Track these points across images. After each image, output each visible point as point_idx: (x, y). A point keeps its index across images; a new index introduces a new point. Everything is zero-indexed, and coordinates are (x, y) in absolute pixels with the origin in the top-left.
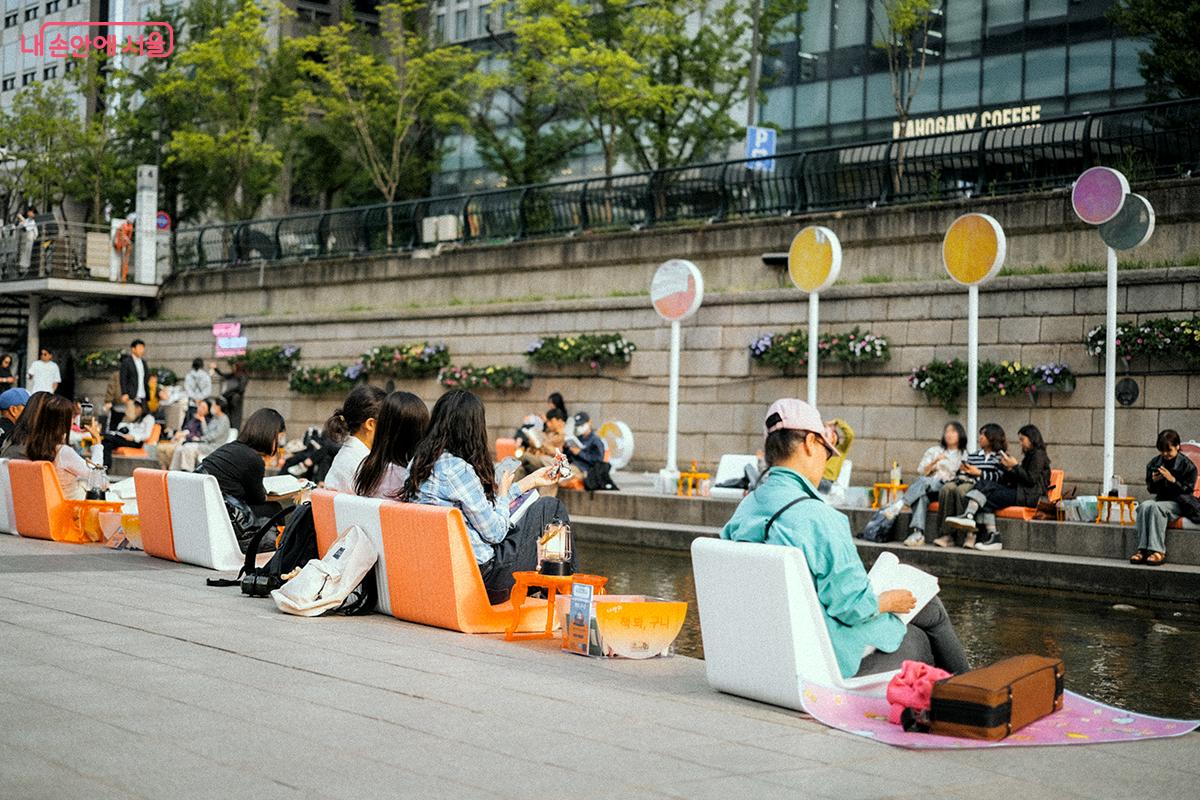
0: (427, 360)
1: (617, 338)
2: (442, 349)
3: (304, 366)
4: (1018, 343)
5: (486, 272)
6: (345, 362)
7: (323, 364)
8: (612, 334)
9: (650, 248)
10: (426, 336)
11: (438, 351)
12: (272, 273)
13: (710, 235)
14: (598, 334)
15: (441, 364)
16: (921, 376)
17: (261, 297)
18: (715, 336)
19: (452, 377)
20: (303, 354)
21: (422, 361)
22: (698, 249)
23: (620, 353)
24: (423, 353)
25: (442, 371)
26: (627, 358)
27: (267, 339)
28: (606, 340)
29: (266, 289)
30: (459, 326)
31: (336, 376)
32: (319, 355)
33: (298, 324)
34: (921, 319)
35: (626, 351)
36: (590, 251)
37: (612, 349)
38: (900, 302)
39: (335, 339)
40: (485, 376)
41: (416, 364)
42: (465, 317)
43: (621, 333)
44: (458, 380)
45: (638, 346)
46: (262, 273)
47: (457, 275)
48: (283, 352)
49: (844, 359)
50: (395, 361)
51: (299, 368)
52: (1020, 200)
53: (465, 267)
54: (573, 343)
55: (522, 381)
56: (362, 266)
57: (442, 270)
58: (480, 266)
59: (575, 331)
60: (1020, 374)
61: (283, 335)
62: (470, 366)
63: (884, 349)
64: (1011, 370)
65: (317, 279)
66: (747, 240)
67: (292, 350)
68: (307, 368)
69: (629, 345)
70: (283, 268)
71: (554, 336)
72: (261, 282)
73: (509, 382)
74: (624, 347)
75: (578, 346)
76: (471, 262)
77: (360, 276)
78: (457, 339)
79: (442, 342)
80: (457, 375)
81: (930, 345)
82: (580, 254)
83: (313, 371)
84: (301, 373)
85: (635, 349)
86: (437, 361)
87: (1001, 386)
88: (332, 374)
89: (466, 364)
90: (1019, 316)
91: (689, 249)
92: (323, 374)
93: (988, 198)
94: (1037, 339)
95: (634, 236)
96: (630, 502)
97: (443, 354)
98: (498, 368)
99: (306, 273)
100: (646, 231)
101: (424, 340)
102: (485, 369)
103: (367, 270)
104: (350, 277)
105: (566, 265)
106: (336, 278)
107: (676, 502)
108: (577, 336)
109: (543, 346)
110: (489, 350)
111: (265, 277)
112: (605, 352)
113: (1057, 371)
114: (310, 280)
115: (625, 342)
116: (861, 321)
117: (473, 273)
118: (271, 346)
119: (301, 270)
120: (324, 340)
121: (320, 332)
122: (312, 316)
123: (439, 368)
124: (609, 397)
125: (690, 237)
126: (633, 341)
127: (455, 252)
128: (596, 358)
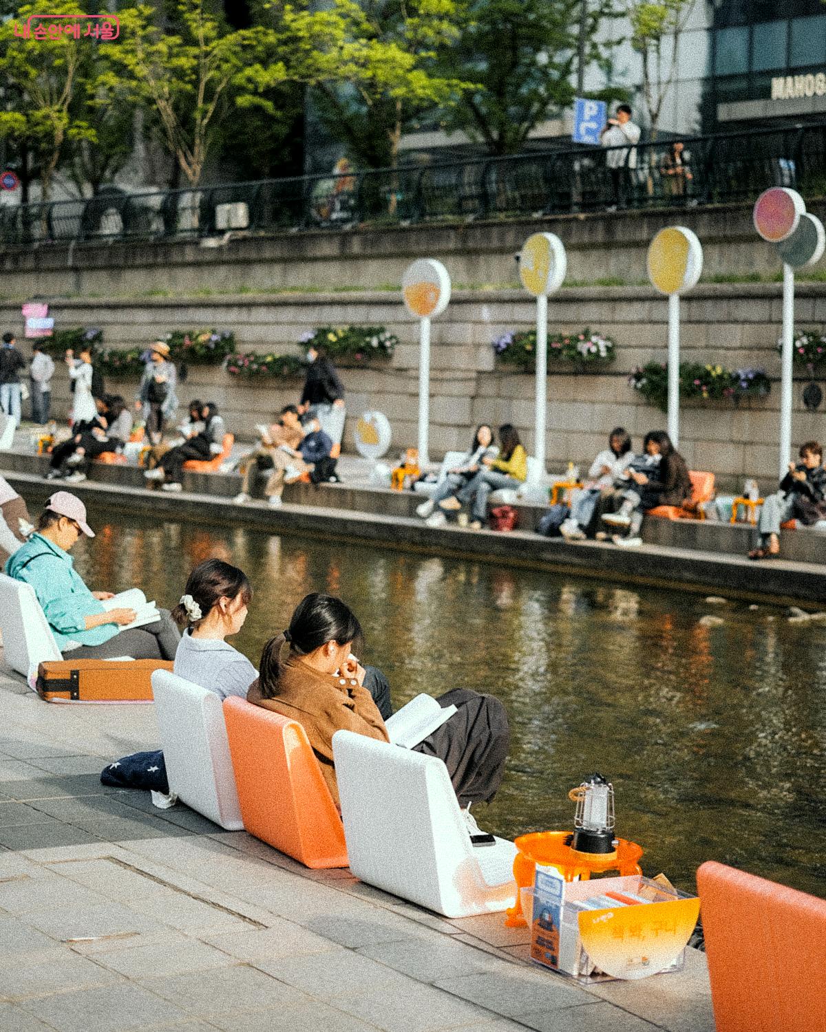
0: (213, 346)
1: (382, 330)
2: (227, 335)
3: (105, 349)
4: (722, 347)
5: (273, 261)
6: (142, 346)
7: (122, 347)
8: (377, 327)
9: (418, 243)
10: (214, 323)
11: (223, 338)
12: (79, 254)
13: (470, 232)
14: (365, 327)
15: (227, 350)
16: (638, 377)
17: (70, 279)
18: (464, 332)
19: (235, 364)
20: (105, 336)
21: (208, 348)
22: (459, 246)
23: (382, 345)
24: (210, 340)
25: (228, 357)
26: (390, 351)
27: (72, 320)
28: (371, 333)
29: (76, 269)
30: (243, 315)
31: (133, 359)
32: (118, 338)
33: (100, 307)
34: (642, 322)
35: (388, 344)
36: (364, 243)
37: (375, 342)
38: (624, 306)
39: (133, 323)
40: (264, 364)
41: (203, 351)
42: (249, 305)
43: (386, 326)
44: (241, 367)
45: (401, 339)
46: (70, 253)
47: (247, 262)
48: (85, 334)
49: (573, 358)
50: (184, 348)
51: (100, 351)
52: (738, 209)
53: (253, 255)
54: (341, 334)
55: (297, 370)
56: (161, 251)
57: (234, 257)
58: (267, 254)
59: (345, 323)
60: (720, 377)
61: (87, 317)
62: (252, 354)
63: (609, 349)
64: (713, 374)
65: (121, 262)
66: (502, 238)
67: (94, 333)
68: (108, 351)
69: (391, 338)
70: (91, 249)
71: (326, 326)
72: (70, 263)
73: (286, 370)
74: (386, 340)
75: (345, 338)
76: (259, 250)
77: (160, 260)
78: (240, 327)
79: (227, 330)
80: (240, 363)
81: (649, 347)
82: (356, 247)
83: (113, 354)
84: (102, 355)
85: (397, 343)
86: (223, 348)
87: (704, 388)
88: (129, 357)
89: (248, 352)
90: (724, 322)
91: (452, 245)
92: (122, 356)
93: (709, 206)
94: (738, 344)
95: (404, 230)
96: (349, 494)
97: (228, 342)
98: (277, 356)
99: (111, 255)
100: (415, 226)
101: (210, 327)
102: (265, 356)
103: (166, 254)
104: (151, 260)
105: (345, 257)
106: (138, 262)
107: (388, 495)
108: (346, 327)
109: (316, 337)
110: (270, 338)
111: (75, 257)
112: (369, 344)
113: (751, 376)
114: (114, 262)
115: (388, 335)
116: (592, 322)
117: (261, 261)
118: (75, 328)
119: (106, 252)
120: (124, 324)
121: (121, 316)
122: (113, 300)
123: (224, 355)
124: (375, 387)
125: (452, 234)
126: (397, 334)
127: (245, 239)
128: (361, 350)
